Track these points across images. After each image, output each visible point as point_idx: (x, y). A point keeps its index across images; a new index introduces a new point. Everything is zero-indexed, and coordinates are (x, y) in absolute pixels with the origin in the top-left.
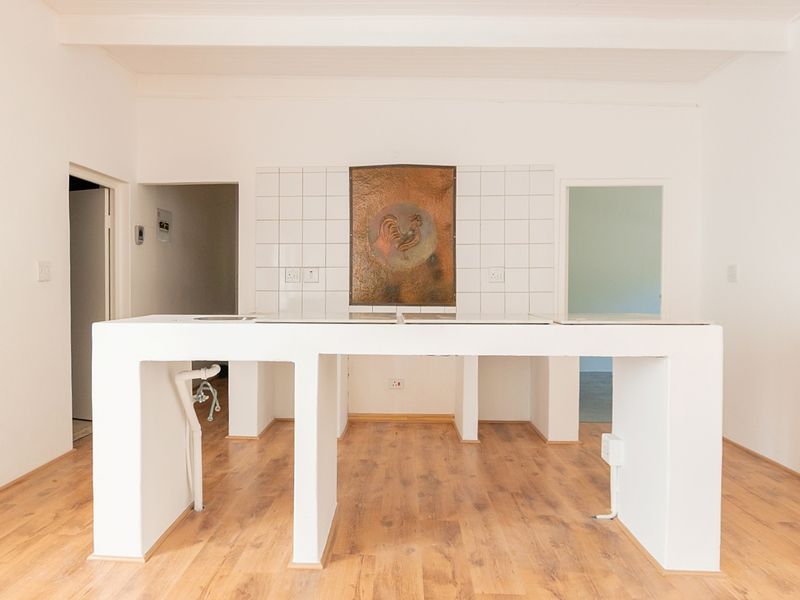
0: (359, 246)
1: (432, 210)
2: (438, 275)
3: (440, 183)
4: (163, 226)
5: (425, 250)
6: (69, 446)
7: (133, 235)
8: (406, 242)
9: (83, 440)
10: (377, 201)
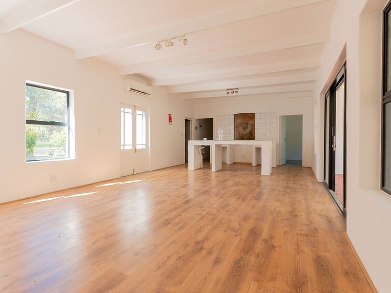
0: (236, 129)
1: (250, 122)
2: (252, 135)
3: (252, 116)
4: (201, 126)
5: (248, 130)
6: (184, 162)
7: (195, 128)
8: (245, 128)
9: (187, 161)
10: (239, 121)
